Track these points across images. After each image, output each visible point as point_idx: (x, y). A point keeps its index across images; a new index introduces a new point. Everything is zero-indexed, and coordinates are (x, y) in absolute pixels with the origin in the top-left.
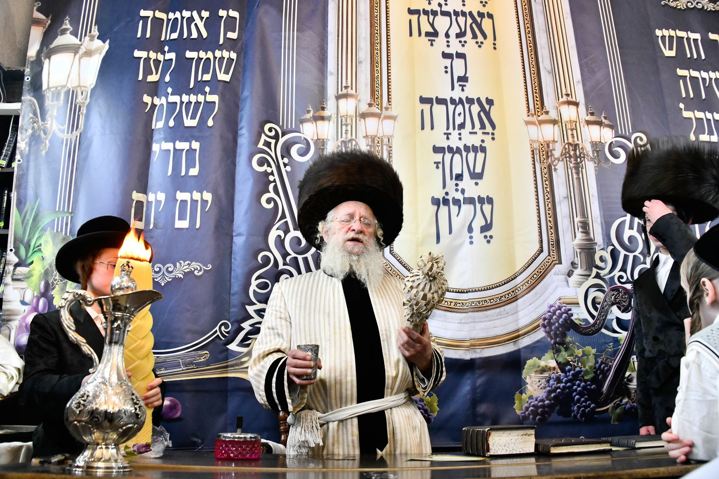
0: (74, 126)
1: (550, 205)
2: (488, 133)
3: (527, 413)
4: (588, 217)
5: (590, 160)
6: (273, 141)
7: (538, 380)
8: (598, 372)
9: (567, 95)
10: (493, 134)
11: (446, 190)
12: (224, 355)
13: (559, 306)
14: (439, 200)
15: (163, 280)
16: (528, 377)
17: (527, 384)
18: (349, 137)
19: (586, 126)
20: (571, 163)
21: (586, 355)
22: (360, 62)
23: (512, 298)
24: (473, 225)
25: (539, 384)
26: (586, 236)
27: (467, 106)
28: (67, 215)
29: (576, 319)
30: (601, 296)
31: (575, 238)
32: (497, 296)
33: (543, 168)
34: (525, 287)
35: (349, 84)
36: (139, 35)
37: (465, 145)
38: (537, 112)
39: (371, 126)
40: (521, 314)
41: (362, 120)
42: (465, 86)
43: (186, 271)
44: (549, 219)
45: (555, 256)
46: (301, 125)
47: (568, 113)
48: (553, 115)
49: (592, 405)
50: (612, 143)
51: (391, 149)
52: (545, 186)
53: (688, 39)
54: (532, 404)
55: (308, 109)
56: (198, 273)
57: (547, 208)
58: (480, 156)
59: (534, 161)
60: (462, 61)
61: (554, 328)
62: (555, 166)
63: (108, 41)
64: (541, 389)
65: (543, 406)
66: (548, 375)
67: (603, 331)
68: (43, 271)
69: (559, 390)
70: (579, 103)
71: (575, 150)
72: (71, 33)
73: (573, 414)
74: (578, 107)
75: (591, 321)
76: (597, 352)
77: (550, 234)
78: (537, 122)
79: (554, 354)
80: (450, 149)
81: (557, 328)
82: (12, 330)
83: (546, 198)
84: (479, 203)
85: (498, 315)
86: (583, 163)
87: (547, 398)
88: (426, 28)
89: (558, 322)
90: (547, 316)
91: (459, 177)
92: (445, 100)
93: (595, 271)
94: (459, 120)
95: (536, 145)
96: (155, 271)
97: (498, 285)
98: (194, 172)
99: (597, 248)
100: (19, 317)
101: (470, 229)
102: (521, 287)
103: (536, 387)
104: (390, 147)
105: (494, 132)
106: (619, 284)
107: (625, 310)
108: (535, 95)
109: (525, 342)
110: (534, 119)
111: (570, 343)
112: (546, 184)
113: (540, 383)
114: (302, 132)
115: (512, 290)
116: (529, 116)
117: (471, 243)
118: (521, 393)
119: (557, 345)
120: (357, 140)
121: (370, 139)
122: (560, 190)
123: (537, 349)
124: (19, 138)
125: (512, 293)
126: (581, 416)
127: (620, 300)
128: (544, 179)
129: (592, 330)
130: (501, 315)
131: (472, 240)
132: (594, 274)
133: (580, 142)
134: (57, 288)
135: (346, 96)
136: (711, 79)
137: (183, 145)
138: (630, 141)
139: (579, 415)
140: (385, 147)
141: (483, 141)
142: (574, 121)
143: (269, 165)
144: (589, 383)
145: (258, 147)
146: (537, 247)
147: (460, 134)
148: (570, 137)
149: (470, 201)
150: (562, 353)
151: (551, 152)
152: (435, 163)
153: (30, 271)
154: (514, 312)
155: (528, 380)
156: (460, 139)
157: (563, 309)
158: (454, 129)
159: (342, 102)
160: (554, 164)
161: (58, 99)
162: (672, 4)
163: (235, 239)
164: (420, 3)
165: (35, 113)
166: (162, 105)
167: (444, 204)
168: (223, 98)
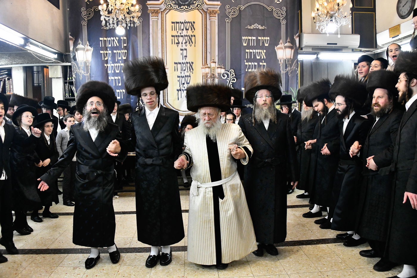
0: (87, 72)
2: (191, 72)
5: (217, 78)
10: (193, 72)
11: (180, 87)
14: (178, 90)
19: (217, 69)
20: (212, 79)
22: (159, 53)
27: (186, 64)
33: (205, 80)
36: (101, 46)
38: (205, 65)
42: (186, 58)
47: (213, 65)
48: (209, 66)
50: (224, 73)
53: (252, 39)
58: (189, 78)
60: (186, 51)
62: (208, 80)
63: (92, 48)
70: (216, 62)
72: (82, 44)
80: (182, 77)
88: (176, 41)
91: (184, 84)
92: (181, 63)
94: (184, 69)
95: (204, 74)
98: (120, 85)
108: (205, 60)
110: (204, 67)
116: (202, 66)
124: (73, 74)
133: (215, 73)
136: (256, 52)
137: (116, 78)
138: (229, 72)
141: (190, 74)
142: (214, 67)
148: (212, 72)
151: (207, 76)
152: (178, 80)
156: (184, 74)
158: (183, 71)
161: (82, 64)
162: (249, 28)
163: (131, 100)
164: (175, 33)
165: (76, 67)
166: (109, 66)
167: (180, 91)
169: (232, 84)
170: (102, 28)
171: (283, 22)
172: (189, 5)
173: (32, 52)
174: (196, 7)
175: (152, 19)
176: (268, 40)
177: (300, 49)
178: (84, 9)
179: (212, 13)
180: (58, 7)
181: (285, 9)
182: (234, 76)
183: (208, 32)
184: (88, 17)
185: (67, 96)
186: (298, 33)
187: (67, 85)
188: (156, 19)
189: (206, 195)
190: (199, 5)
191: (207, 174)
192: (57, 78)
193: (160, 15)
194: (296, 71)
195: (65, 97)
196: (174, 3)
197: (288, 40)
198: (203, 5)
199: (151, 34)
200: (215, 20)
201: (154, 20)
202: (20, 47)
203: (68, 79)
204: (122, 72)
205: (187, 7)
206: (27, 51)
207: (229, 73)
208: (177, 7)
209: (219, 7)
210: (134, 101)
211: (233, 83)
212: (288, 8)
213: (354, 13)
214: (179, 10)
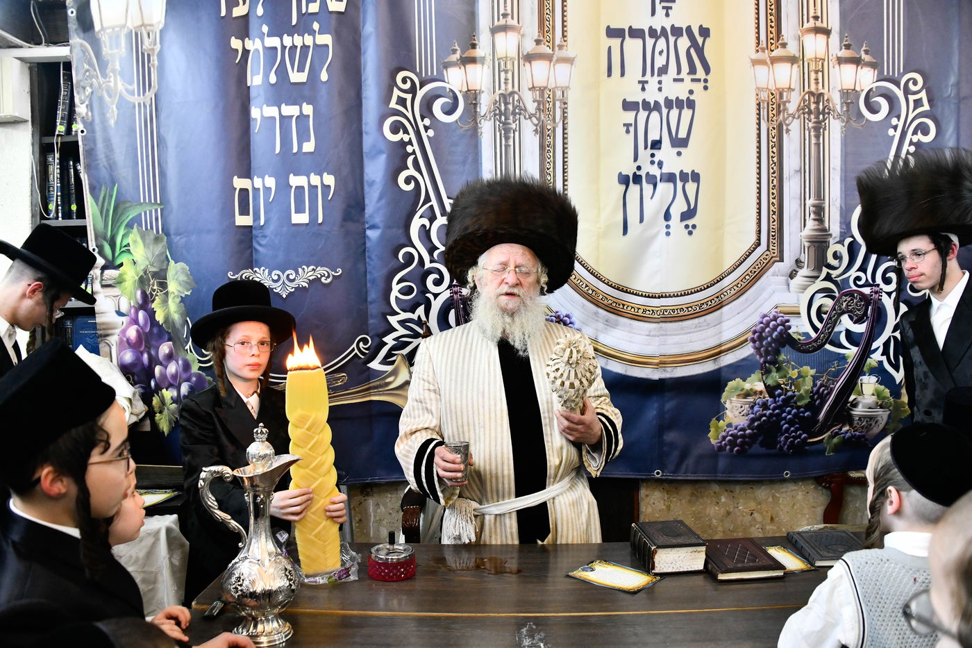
0: (145, 84)
1: (775, 182)
2: (699, 80)
3: (723, 443)
4: (824, 199)
5: (836, 117)
6: (409, 97)
7: (740, 405)
8: (816, 397)
9: (816, 18)
10: (706, 81)
11: (638, 163)
12: (365, 375)
13: (774, 316)
14: (628, 176)
15: (284, 291)
16: (728, 402)
17: (727, 409)
18: (510, 89)
19: (837, 66)
20: (810, 121)
21: (802, 377)
23: (717, 305)
24: (672, 211)
25: (740, 410)
26: (818, 225)
27: (672, 39)
28: (156, 207)
29: (794, 333)
30: (829, 303)
31: (804, 227)
32: (696, 303)
33: (771, 128)
34: (733, 292)
35: (509, 11)
37: (666, 98)
38: (769, 45)
39: (539, 72)
40: (725, 325)
41: (527, 64)
42: (671, 8)
43: (311, 278)
44: (772, 200)
45: (776, 251)
46: (445, 71)
47: (815, 46)
48: (792, 49)
49: (803, 436)
50: (871, 90)
51: (566, 106)
52: (771, 154)
54: (730, 433)
55: (454, 48)
56: (326, 280)
57: (771, 185)
58: (687, 113)
59: (759, 119)
61: (766, 344)
62: (788, 125)
64: (743, 415)
65: (743, 436)
66: (752, 400)
67: (828, 347)
68: (137, 278)
69: (764, 418)
70: (831, 30)
71: (817, 103)
73: (778, 446)
74: (828, 37)
75: (813, 335)
76: (816, 373)
77: (771, 222)
78: (768, 61)
79: (762, 375)
80: (646, 105)
81: (769, 344)
82: (112, 347)
83: (771, 171)
84: (681, 180)
85: (696, 327)
86: (827, 121)
87: (749, 427)
89: (771, 336)
90: (758, 328)
91: (656, 145)
92: (642, 31)
93: (825, 270)
94: (660, 62)
95: (764, 96)
96: (273, 280)
97: (699, 289)
98: (309, 147)
99: (832, 241)
100: (117, 331)
101: (667, 216)
102: (728, 292)
103: (737, 413)
104: (565, 103)
105: (708, 78)
106: (854, 288)
107: (858, 321)
108: (769, 17)
109: (728, 359)
110: (765, 56)
111: (784, 362)
112: (773, 152)
113: (743, 409)
114: (447, 81)
115: (716, 295)
116: (757, 51)
117: (668, 234)
118: (718, 420)
119: (767, 365)
120: (520, 93)
121: (538, 92)
122: (792, 161)
123: (741, 369)
124: (77, 100)
125: (715, 299)
126: (789, 448)
127: (853, 308)
128: (771, 144)
129: (813, 346)
130: (700, 327)
131: (669, 230)
132: (823, 275)
133: (826, 91)
134: (158, 300)
135: (504, 28)
137: (291, 110)
138: (899, 87)
139: (786, 447)
140: (558, 104)
141: (691, 92)
142: (821, 59)
143: (406, 132)
144: (802, 409)
145: (390, 106)
146: (753, 239)
147: (660, 82)
148: (813, 82)
150: (773, 373)
151: (785, 105)
152: (625, 125)
153: (121, 275)
154: (716, 323)
155: (727, 405)
156: (660, 89)
157: (778, 321)
158: (652, 74)
159: (500, 37)
160: (787, 122)
161: (118, 44)
163: (369, 233)
165: (91, 64)
166: (257, 50)
167: (635, 182)
168: (338, 39)
182: (926, 107)
185: (51, 216)
187: (54, 158)
195: (42, 218)
203: (61, 128)
204: (324, 76)
207: (900, 94)
210: (382, 237)
211: (918, 145)
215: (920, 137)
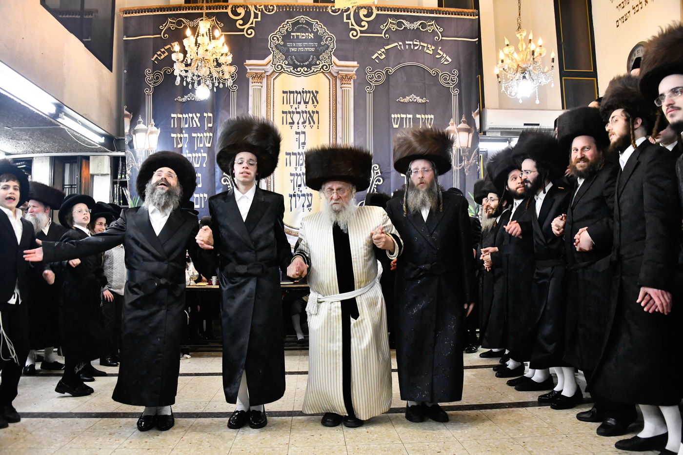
11: (295, 191)
14: (292, 195)
24: (304, 204)
36: (172, 126)
42: (304, 146)
53: (407, 118)
60: (304, 135)
63: (159, 129)
72: (143, 123)
80: (297, 174)
84: (307, 196)
88: (290, 120)
91: (300, 186)
92: (296, 153)
94: (301, 162)
101: (303, 206)
117: (303, 211)
124: (127, 169)
143: (228, 182)
147: (301, 168)
149: (304, 195)
152: (291, 180)
156: (301, 170)
158: (299, 166)
161: (142, 154)
162: (402, 101)
164: (287, 108)
165: (132, 158)
167: (294, 196)
168: (208, 155)
169: (375, 186)
170: (175, 100)
171: (455, 93)
172: (309, 66)
173: (66, 128)
174: (320, 69)
175: (253, 86)
176: (431, 119)
177: (482, 134)
178: (149, 71)
179: (345, 78)
180: (110, 69)
181: (456, 72)
182: (380, 174)
183: (339, 106)
184: (155, 83)
186: (478, 109)
187: (117, 186)
188: (259, 86)
189: (330, 314)
190: (325, 67)
191: (332, 280)
192: (102, 175)
193: (265, 80)
194: (476, 166)
196: (286, 63)
197: (463, 119)
198: (331, 66)
199: (251, 108)
200: (349, 89)
201: (256, 87)
202: (49, 118)
203: (119, 177)
204: (204, 165)
205: (306, 70)
206: (59, 126)
208: (291, 69)
209: (356, 69)
211: (377, 185)
212: (462, 72)
213: (564, 79)
214: (295, 73)
215: (378, 183)
